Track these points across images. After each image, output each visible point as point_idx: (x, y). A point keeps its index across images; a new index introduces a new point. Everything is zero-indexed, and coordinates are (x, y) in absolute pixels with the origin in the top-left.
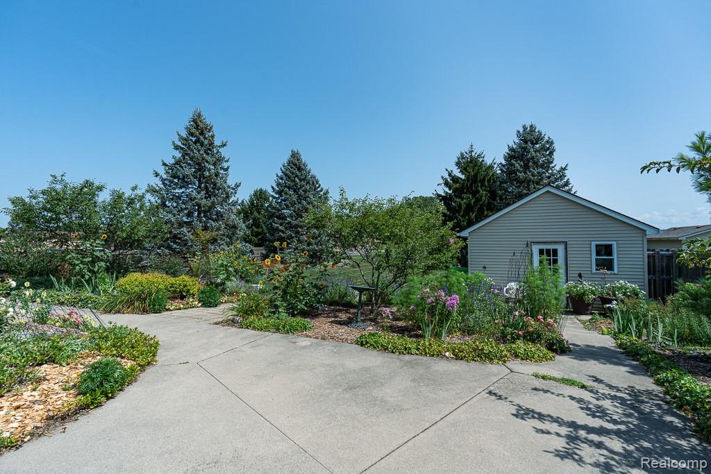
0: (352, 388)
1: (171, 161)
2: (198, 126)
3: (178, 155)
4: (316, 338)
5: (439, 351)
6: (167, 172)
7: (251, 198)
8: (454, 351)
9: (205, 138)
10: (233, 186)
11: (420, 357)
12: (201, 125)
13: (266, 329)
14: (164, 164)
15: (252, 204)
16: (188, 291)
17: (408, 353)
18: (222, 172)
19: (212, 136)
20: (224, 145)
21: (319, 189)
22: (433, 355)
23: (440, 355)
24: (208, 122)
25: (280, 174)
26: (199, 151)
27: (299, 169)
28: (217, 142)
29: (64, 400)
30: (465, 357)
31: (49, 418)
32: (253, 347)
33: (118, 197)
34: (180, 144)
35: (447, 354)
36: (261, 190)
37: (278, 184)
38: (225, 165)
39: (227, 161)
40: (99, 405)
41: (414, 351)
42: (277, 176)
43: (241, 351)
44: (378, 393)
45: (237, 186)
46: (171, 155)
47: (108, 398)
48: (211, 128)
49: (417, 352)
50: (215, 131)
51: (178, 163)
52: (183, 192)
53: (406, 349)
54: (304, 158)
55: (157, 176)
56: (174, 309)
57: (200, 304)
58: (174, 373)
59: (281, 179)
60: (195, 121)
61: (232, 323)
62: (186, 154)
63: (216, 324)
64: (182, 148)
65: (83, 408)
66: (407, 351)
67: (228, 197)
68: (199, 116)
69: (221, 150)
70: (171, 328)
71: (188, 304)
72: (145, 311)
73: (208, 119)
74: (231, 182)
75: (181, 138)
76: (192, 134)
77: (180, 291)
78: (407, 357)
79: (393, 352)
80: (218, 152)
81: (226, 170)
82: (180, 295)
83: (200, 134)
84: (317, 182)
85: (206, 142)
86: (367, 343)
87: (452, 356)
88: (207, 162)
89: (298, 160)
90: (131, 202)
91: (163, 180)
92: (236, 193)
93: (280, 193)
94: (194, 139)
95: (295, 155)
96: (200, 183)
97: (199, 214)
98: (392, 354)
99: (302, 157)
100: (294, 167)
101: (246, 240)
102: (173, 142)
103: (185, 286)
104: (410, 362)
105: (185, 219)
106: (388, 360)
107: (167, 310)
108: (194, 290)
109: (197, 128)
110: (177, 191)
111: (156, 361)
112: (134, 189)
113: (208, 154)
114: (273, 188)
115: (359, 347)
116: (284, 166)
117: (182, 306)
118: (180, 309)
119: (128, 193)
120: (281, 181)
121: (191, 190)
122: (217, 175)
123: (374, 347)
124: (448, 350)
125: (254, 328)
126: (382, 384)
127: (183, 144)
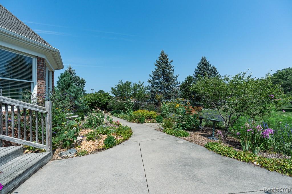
0: (185, 165)
1: (154, 70)
2: (163, 56)
3: (156, 68)
4: (188, 141)
5: (250, 159)
6: (153, 74)
7: (186, 80)
8: (260, 162)
9: (165, 60)
10: (175, 76)
11: (235, 160)
12: (164, 55)
13: (170, 134)
14: (153, 72)
15: (186, 82)
16: (153, 117)
17: (229, 156)
18: (172, 71)
19: (168, 59)
20: (172, 61)
21: (217, 73)
22: (245, 161)
23: (249, 162)
24: (166, 54)
25: (197, 68)
26: (163, 65)
27: (205, 65)
28: (169, 61)
29: (102, 145)
30: (268, 167)
31: (96, 149)
32: (161, 140)
33: (135, 85)
34: (157, 64)
35: (255, 163)
36: (190, 76)
37: (196, 73)
38: (172, 69)
39: (173, 67)
40: (108, 149)
41: (232, 156)
42: (195, 69)
43: (156, 141)
44: (196, 171)
45: (177, 76)
46: (154, 68)
47: (110, 148)
48: (167, 56)
49: (235, 157)
50: (169, 57)
51: (156, 70)
52: (158, 81)
53: (228, 154)
54: (207, 60)
55: (150, 76)
56: (147, 123)
57: (156, 122)
58: (130, 144)
59: (197, 70)
60: (162, 55)
61: (160, 130)
62: (159, 67)
63: (156, 129)
64: (158, 65)
65: (104, 149)
66: (228, 155)
67: (174, 81)
68: (163, 52)
69: (171, 63)
70: (141, 129)
71: (152, 121)
72: (138, 123)
73: (166, 53)
74: (175, 75)
75: (157, 61)
76: (161, 59)
77: (150, 116)
78: (227, 159)
79: (220, 154)
80: (170, 64)
81: (173, 70)
82: (150, 118)
83: (163, 59)
84: (215, 69)
85: (165, 61)
86: (209, 147)
87: (258, 164)
88: (166, 68)
89: (205, 61)
90: (139, 86)
91: (152, 77)
92: (176, 79)
93: (196, 76)
94: (161, 61)
95: (203, 59)
96: (164, 77)
97: (164, 88)
98: (220, 155)
99: (207, 59)
100: (203, 64)
101: (182, 97)
102: (155, 64)
103: (152, 115)
104: (226, 161)
105: (159, 90)
106: (215, 157)
107: (145, 123)
108: (155, 116)
109: (162, 57)
110: (156, 81)
111: (129, 139)
112: (140, 82)
113: (166, 66)
114: (194, 75)
115: (204, 148)
116: (198, 65)
117: (150, 122)
118: (149, 123)
119: (138, 84)
120: (197, 71)
121: (161, 80)
122: (169, 73)
123: (212, 150)
124: (257, 161)
125: (166, 133)
126: (202, 168)
127: (158, 64)
